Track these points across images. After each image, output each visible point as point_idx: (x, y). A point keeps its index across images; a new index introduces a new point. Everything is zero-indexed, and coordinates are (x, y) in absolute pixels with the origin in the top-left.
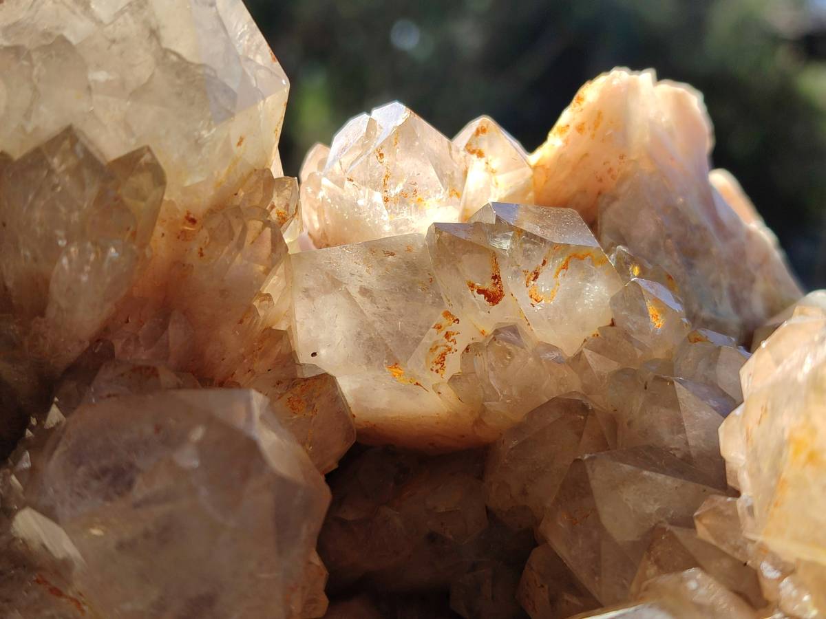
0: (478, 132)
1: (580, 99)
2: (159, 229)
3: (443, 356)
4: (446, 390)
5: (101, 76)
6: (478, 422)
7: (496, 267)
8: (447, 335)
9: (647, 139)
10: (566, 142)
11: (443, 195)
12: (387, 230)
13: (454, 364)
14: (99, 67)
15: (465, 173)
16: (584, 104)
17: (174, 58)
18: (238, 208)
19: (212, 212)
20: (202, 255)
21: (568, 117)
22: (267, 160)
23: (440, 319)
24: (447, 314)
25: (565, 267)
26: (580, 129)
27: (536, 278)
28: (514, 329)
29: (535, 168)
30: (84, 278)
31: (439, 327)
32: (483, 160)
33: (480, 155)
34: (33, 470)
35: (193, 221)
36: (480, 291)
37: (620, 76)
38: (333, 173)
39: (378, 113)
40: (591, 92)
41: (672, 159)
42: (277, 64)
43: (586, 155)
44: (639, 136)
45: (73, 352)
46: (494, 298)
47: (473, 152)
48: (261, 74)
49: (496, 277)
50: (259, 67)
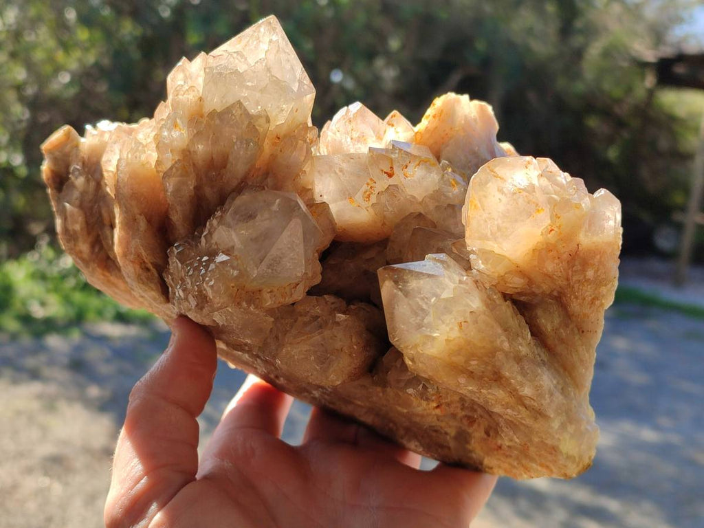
0: (392, 117)
1: (434, 105)
2: (266, 141)
3: (369, 195)
4: (371, 210)
5: (249, 84)
6: (384, 224)
7: (392, 163)
8: (371, 188)
9: (463, 122)
10: (429, 122)
11: (374, 139)
12: (352, 151)
13: (373, 199)
14: (249, 82)
15: (385, 132)
16: (436, 106)
17: (275, 79)
18: (295, 136)
19: (285, 136)
20: (281, 151)
21: (430, 112)
22: (307, 120)
23: (369, 181)
24: (371, 179)
25: (419, 165)
26: (434, 117)
27: (406, 168)
28: (396, 186)
29: (416, 133)
30: (242, 153)
31: (368, 184)
32: (394, 128)
33: (393, 125)
34: (221, 216)
35: (279, 138)
36: (385, 173)
37: (451, 96)
38: (332, 130)
39: (351, 107)
40: (439, 102)
41: (474, 131)
42: (312, 84)
43: (436, 127)
44: (460, 121)
45: (235, 183)
46: (390, 175)
47: (389, 125)
48: (305, 87)
49: (392, 168)
50: (305, 84)
